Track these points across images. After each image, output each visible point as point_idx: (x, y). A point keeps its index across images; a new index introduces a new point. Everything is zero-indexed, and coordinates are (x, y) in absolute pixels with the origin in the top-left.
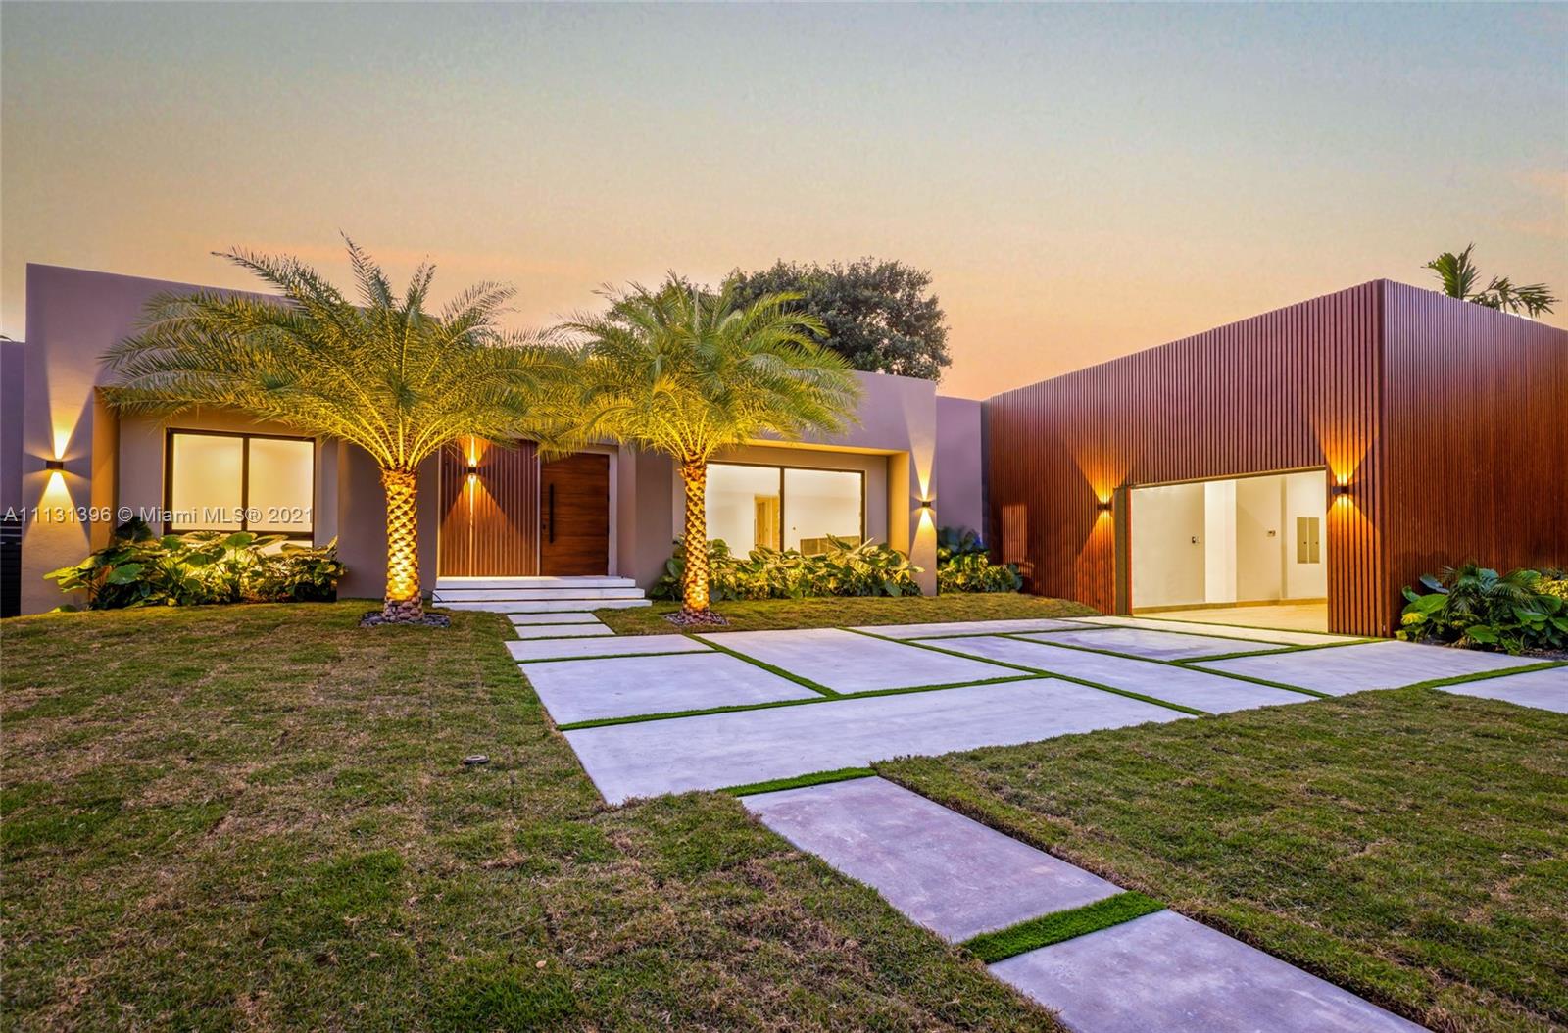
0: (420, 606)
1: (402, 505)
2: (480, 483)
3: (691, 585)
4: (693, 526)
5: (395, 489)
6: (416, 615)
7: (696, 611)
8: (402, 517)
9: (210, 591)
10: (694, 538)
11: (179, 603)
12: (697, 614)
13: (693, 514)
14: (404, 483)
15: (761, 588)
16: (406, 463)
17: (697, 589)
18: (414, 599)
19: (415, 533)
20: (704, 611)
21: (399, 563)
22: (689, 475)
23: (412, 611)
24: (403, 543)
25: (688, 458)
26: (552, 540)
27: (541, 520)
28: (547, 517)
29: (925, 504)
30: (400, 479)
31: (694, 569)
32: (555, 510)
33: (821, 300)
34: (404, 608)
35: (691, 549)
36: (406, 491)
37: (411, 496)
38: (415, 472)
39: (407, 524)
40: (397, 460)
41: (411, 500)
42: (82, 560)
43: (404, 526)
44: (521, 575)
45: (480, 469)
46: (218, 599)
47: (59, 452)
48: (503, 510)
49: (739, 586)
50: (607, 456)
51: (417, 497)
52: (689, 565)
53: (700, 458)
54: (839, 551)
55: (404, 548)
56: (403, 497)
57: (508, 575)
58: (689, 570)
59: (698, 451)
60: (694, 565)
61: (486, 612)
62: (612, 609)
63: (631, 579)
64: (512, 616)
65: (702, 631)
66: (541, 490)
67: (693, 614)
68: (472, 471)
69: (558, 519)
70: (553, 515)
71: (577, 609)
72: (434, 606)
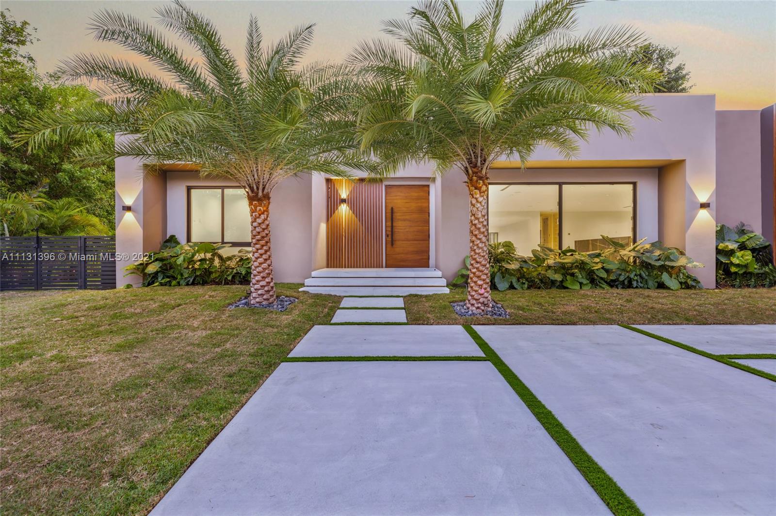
2: (348, 208)
6: (267, 299)
7: (479, 303)
26: (392, 244)
27: (386, 230)
28: (389, 229)
32: (395, 224)
34: (259, 295)
44: (374, 267)
45: (348, 199)
47: (130, 202)
48: (362, 225)
50: (428, 187)
53: (482, 169)
54: (613, 250)
57: (366, 267)
61: (331, 295)
62: (419, 295)
63: (440, 270)
64: (345, 298)
65: (481, 323)
66: (386, 211)
67: (476, 305)
68: (343, 201)
69: (396, 230)
70: (394, 228)
71: (393, 295)
72: (301, 290)
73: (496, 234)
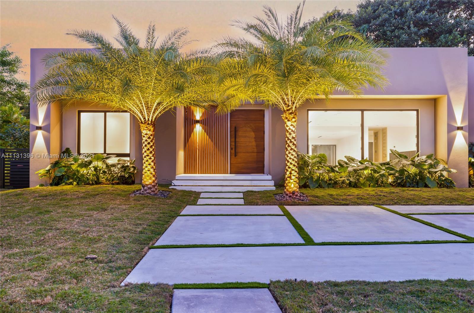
0: (156, 187)
1: (148, 139)
2: (201, 127)
3: (288, 179)
4: (289, 146)
5: (144, 132)
6: (154, 191)
7: (290, 193)
8: (147, 145)
9: (88, 179)
10: (289, 153)
11: (78, 184)
12: (291, 195)
13: (289, 139)
14: (148, 129)
15: (343, 182)
16: (149, 119)
17: (292, 181)
18: (153, 184)
19: (153, 153)
20: (293, 193)
21: (146, 167)
22: (286, 118)
23: (152, 189)
24: (148, 158)
25: (285, 109)
26: (235, 156)
27: (231, 145)
28: (233, 144)
29: (459, 128)
30: (147, 127)
31: (289, 170)
32: (237, 140)
33: (416, 6)
34: (148, 188)
35: (288, 159)
36: (150, 133)
37: (151, 135)
38: (154, 124)
39: (150, 148)
40: (145, 118)
41: (152, 137)
42: (47, 166)
43: (148, 149)
44: (221, 173)
45: (201, 120)
46: (91, 182)
47: (40, 123)
48: (212, 141)
49: (330, 180)
50: (263, 111)
51: (154, 136)
52: (287, 167)
53: (292, 108)
54: (398, 159)
55: (149, 160)
56: (148, 136)
57: (215, 173)
58: (287, 171)
59: (290, 104)
60: (289, 168)
61: (192, 191)
62: (254, 191)
63: (271, 175)
64: (202, 193)
65: (290, 204)
66: (230, 130)
67: (289, 195)
68: (198, 122)
69: (239, 145)
70: (237, 143)
71: (236, 191)
72: (170, 187)
73: (335, 147)
